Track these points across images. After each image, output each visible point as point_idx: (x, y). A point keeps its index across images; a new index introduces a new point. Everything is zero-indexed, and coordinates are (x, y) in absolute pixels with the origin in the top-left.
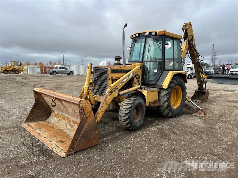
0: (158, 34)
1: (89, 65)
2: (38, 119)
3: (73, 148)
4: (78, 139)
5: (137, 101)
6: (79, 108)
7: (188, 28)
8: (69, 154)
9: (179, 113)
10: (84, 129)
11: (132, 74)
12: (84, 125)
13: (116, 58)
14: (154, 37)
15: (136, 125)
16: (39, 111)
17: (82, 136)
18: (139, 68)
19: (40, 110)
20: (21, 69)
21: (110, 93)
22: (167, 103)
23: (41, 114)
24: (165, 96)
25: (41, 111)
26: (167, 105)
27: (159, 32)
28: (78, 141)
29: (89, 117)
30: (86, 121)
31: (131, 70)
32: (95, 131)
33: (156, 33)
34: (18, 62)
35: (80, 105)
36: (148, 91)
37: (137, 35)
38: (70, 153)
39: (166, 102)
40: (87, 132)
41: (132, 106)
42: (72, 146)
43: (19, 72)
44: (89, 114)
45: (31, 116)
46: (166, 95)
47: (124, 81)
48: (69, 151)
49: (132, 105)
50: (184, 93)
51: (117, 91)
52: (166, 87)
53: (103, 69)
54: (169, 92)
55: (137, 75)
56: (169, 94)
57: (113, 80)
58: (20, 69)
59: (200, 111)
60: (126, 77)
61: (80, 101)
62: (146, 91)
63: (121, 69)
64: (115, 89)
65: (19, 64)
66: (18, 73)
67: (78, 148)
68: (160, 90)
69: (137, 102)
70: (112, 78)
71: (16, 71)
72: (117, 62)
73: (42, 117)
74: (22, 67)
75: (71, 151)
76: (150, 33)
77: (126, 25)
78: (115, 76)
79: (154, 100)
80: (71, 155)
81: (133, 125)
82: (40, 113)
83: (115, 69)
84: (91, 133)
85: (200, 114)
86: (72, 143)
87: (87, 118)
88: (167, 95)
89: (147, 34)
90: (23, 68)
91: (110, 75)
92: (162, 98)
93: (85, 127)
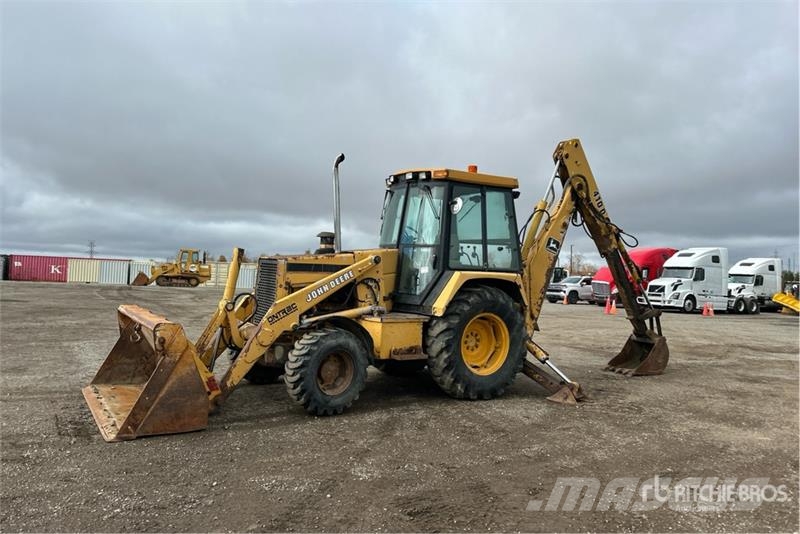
0: (432, 176)
1: (236, 251)
2: (124, 380)
3: (135, 427)
4: (149, 408)
5: (334, 341)
6: (155, 340)
7: (567, 156)
8: (123, 436)
9: (498, 389)
10: (166, 388)
11: (346, 276)
12: (167, 380)
13: (322, 238)
14: (423, 184)
15: (327, 402)
16: (128, 361)
17: (161, 404)
18: (370, 260)
19: (131, 358)
20: (205, 274)
21: (273, 319)
22: (445, 356)
23: (132, 368)
24: (440, 337)
25: (133, 360)
26: (445, 361)
27: (435, 172)
28: (149, 413)
29: (181, 363)
30: (172, 371)
31: (346, 266)
32: (198, 398)
33: (428, 174)
34: (197, 253)
35: (158, 334)
36: (384, 320)
37: (392, 180)
38: (125, 435)
39: (444, 353)
40: (175, 397)
41: (314, 351)
42: (132, 420)
43: (198, 282)
44: (181, 356)
45: (107, 370)
46: (442, 335)
47: (320, 291)
48: (124, 430)
49: (315, 348)
50: (515, 333)
51: (296, 315)
52: (439, 314)
53: (268, 262)
54: (452, 327)
55: (372, 280)
56: (451, 332)
57: (291, 289)
58: (201, 274)
59: (566, 390)
60: (328, 283)
61: (158, 325)
62: (379, 320)
63: (317, 262)
64: (290, 309)
65: (201, 259)
66: (197, 285)
67: (150, 430)
68: (431, 321)
69: (332, 342)
70: (288, 283)
71: (190, 279)
72: (323, 246)
73: (134, 376)
74: (207, 267)
75: (129, 432)
76: (416, 175)
77: (342, 158)
78: (296, 278)
79: (408, 346)
80: (128, 440)
81: (315, 400)
82: (129, 364)
83: (298, 262)
84: (186, 401)
85: (566, 398)
86: (133, 414)
87: (176, 363)
88: (447, 333)
89: (409, 176)
90: (210, 270)
91: (282, 276)
92: (434, 341)
93: (169, 384)
